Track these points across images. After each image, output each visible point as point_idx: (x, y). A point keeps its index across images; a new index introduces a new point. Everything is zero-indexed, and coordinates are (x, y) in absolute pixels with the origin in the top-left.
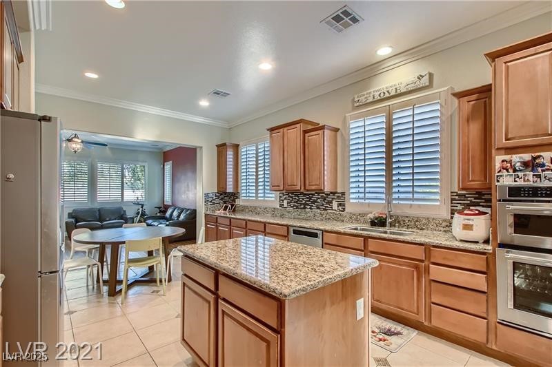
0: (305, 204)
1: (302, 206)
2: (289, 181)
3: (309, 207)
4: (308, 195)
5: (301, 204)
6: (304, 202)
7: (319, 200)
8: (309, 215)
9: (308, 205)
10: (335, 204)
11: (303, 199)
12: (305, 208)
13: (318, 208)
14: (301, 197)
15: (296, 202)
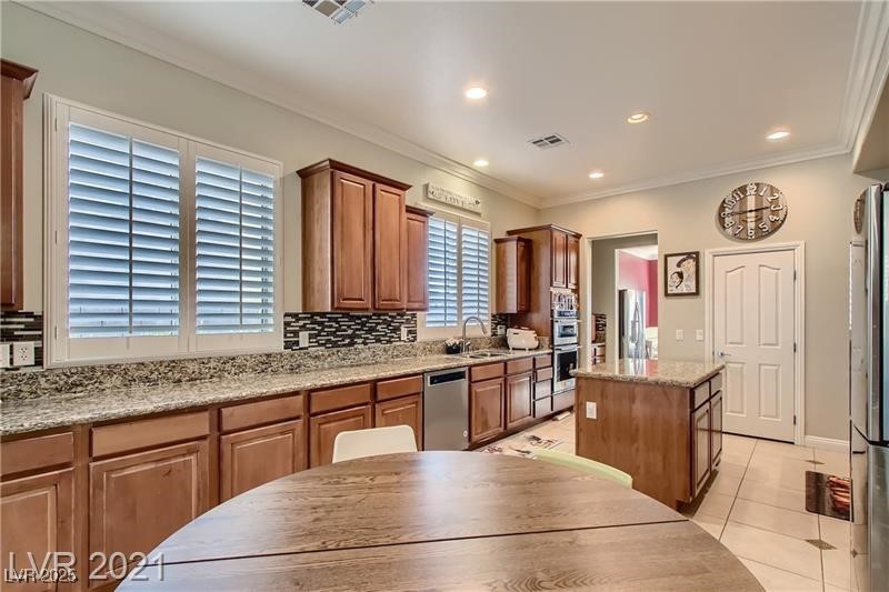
0: (352, 337)
1: (347, 341)
2: (384, 291)
3: (359, 341)
4: (359, 318)
5: (344, 337)
6: (350, 332)
7: (379, 327)
8: (363, 355)
9: (359, 337)
10: (404, 331)
11: (349, 327)
12: (352, 344)
13: (378, 341)
14: (344, 322)
15: (334, 334)
